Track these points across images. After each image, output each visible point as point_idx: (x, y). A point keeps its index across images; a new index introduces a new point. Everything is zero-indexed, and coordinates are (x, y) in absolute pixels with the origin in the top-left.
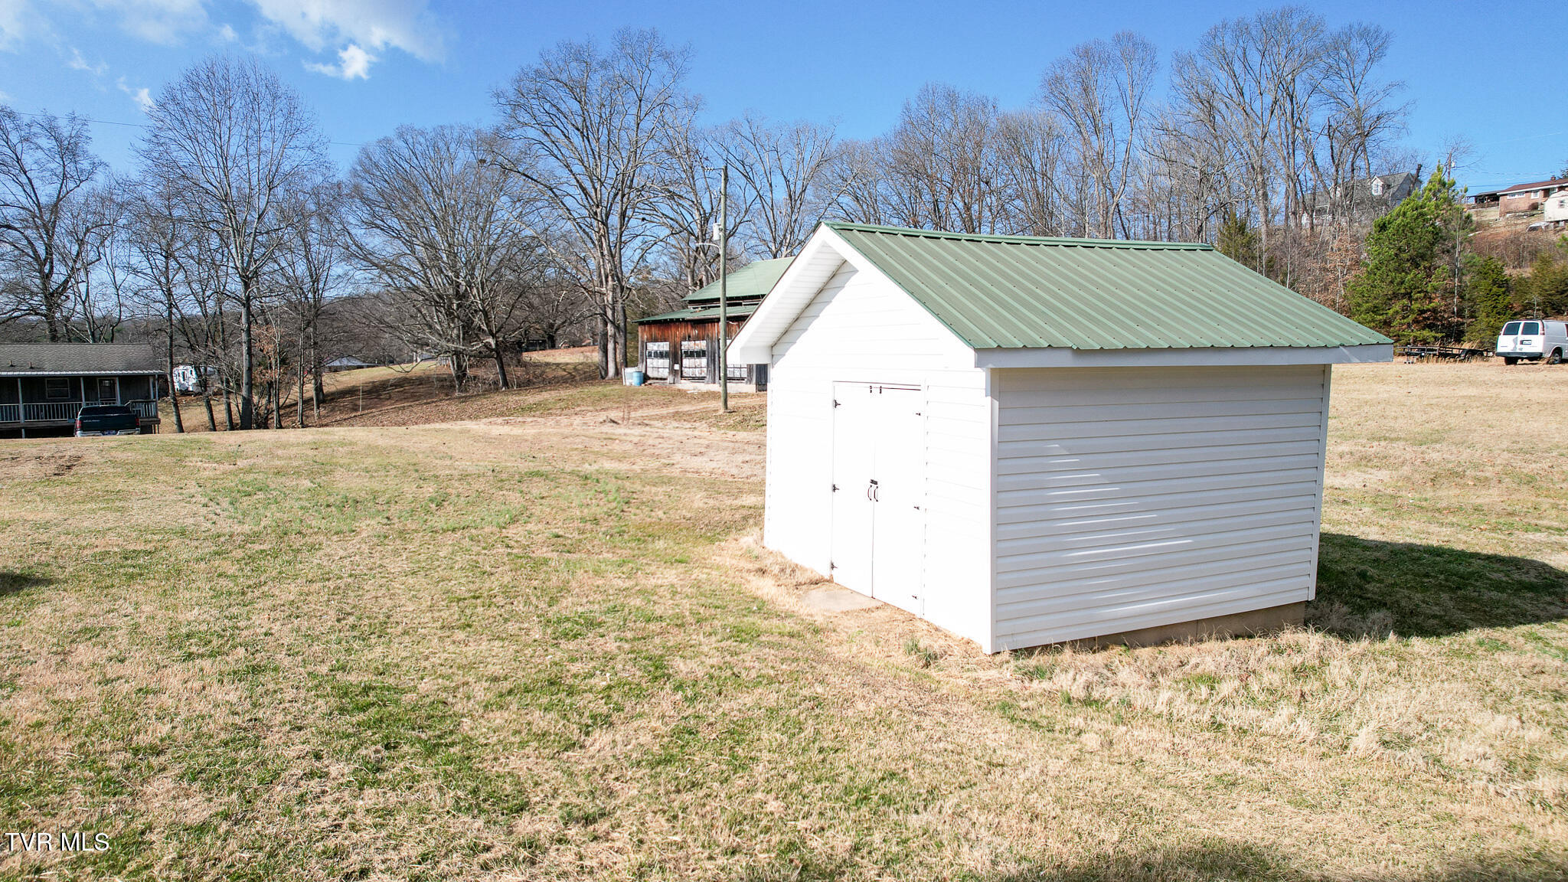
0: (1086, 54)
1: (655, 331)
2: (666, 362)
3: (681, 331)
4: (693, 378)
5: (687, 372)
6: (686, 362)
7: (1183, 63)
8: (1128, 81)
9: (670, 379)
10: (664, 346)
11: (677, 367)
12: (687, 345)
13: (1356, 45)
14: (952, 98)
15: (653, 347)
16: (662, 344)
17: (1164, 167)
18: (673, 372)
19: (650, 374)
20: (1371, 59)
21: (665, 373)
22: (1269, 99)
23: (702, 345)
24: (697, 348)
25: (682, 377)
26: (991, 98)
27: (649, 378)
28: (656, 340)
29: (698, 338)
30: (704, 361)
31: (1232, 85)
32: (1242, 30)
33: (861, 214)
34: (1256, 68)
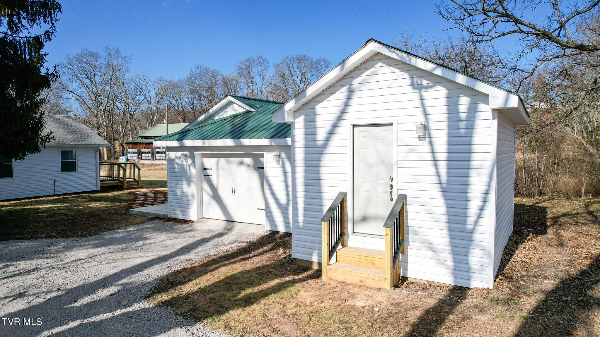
0: (248, 61)
1: (131, 145)
2: (136, 155)
3: (142, 146)
4: (146, 160)
5: (143, 158)
6: (143, 155)
7: (276, 65)
8: (261, 70)
9: (137, 160)
10: (135, 150)
11: (140, 156)
12: (143, 150)
13: (322, 63)
14: (207, 70)
15: (130, 150)
16: (134, 150)
17: (271, 94)
18: (138, 158)
19: (129, 158)
20: (326, 68)
21: (136, 158)
22: (300, 78)
23: (149, 150)
24: (147, 151)
25: (142, 159)
26: (220, 71)
27: (129, 160)
28: (132, 148)
29: (148, 148)
30: (150, 155)
31: (289, 73)
32: (292, 59)
33: (176, 105)
34: (296, 70)
